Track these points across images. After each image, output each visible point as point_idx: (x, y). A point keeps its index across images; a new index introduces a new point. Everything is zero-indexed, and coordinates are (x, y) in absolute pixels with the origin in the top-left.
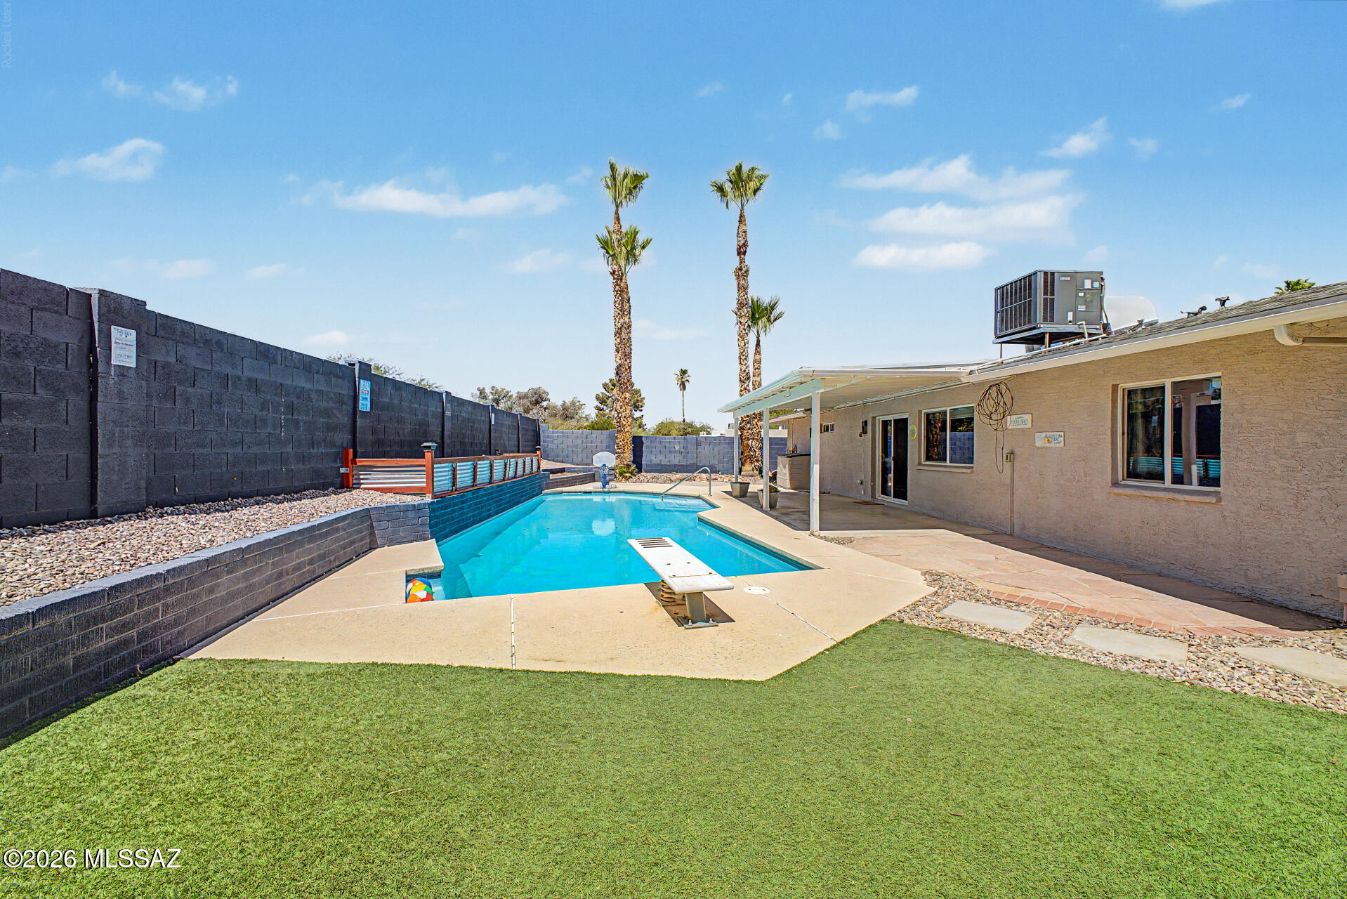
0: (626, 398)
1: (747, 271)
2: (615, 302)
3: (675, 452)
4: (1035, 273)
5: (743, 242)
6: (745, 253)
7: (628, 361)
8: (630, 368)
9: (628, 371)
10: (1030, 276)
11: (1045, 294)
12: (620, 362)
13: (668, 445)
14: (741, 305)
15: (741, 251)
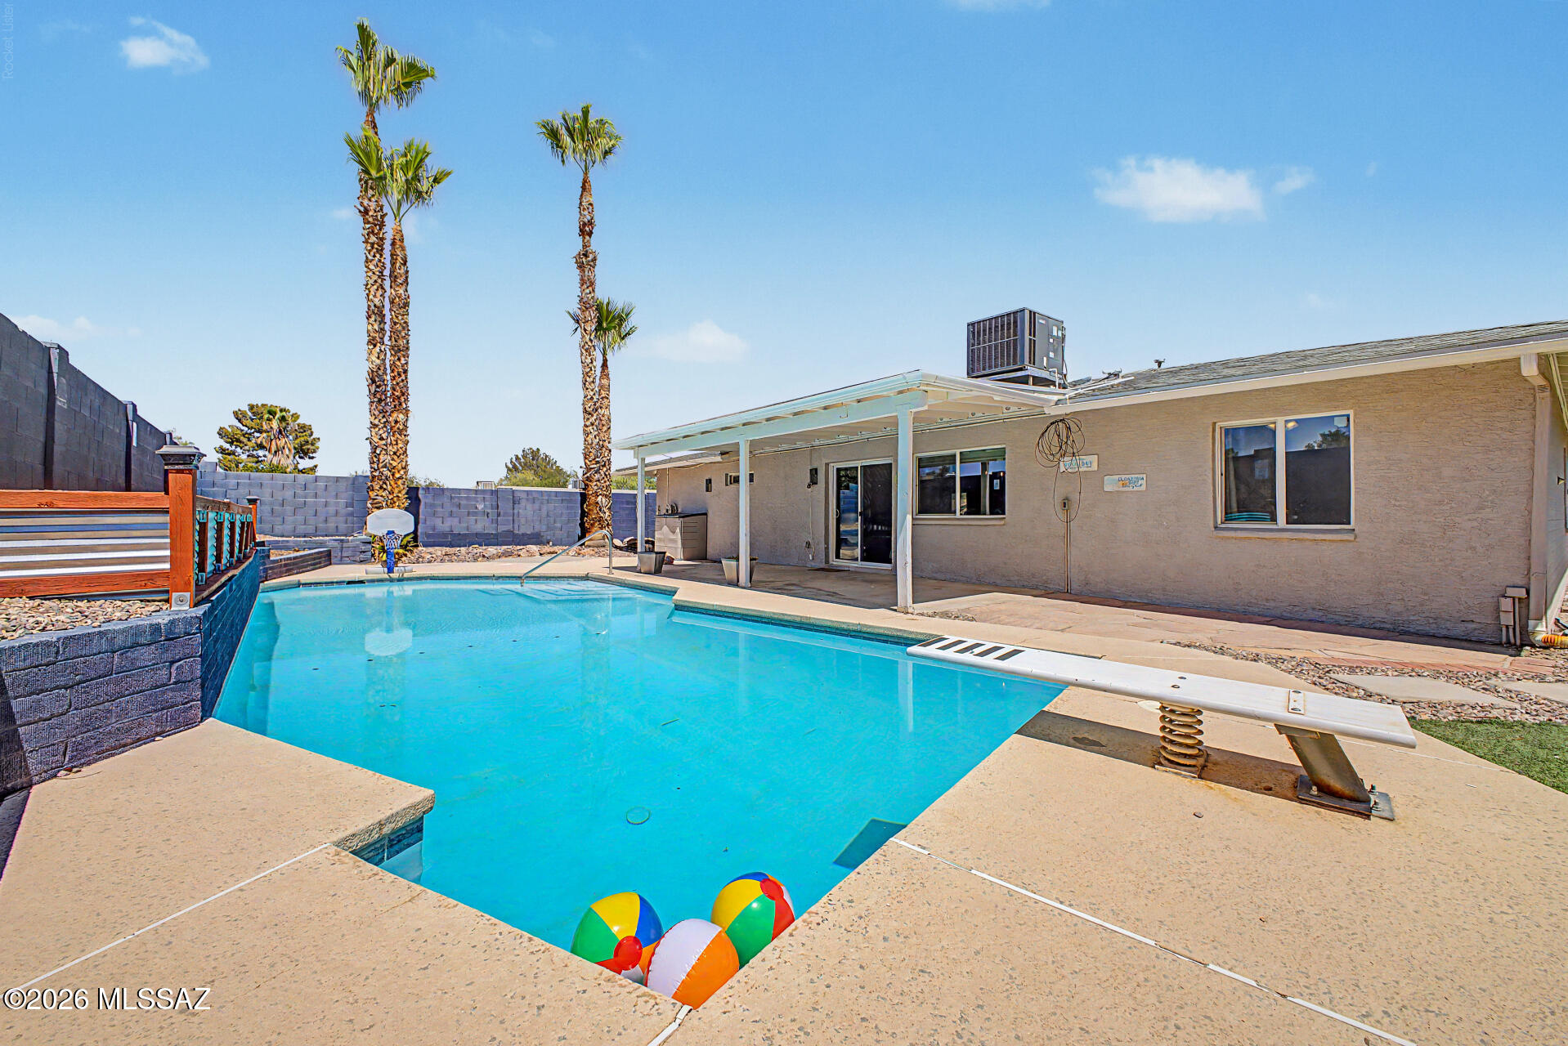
0: (396, 422)
1: (594, 259)
2: (367, 260)
3: (475, 514)
4: (1023, 310)
5: (589, 218)
6: (590, 234)
7: (403, 361)
8: (405, 372)
9: (403, 377)
10: (1015, 313)
11: (1030, 335)
12: (378, 362)
13: (463, 502)
14: (585, 305)
15: (586, 230)
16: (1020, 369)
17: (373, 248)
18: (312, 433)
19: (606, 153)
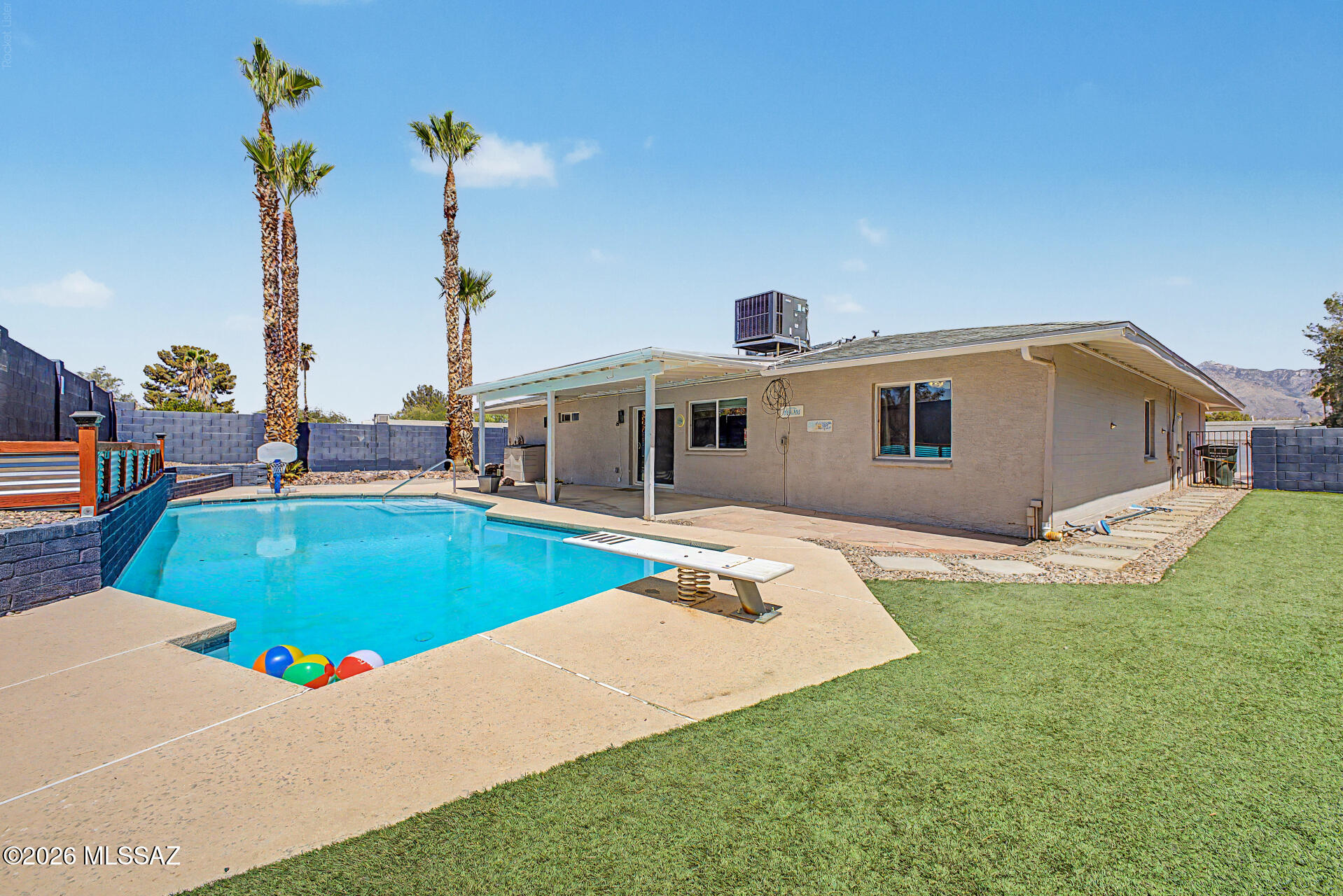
0: (288, 370)
1: (457, 237)
2: (263, 237)
3: (357, 445)
4: (772, 293)
5: (452, 203)
6: (453, 216)
7: (293, 321)
8: (295, 329)
9: (293, 333)
10: (767, 294)
11: (778, 311)
12: (273, 320)
13: (347, 435)
14: (449, 274)
15: (450, 213)
16: (770, 337)
17: (268, 227)
18: (229, 372)
19: (467, 150)
